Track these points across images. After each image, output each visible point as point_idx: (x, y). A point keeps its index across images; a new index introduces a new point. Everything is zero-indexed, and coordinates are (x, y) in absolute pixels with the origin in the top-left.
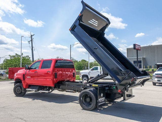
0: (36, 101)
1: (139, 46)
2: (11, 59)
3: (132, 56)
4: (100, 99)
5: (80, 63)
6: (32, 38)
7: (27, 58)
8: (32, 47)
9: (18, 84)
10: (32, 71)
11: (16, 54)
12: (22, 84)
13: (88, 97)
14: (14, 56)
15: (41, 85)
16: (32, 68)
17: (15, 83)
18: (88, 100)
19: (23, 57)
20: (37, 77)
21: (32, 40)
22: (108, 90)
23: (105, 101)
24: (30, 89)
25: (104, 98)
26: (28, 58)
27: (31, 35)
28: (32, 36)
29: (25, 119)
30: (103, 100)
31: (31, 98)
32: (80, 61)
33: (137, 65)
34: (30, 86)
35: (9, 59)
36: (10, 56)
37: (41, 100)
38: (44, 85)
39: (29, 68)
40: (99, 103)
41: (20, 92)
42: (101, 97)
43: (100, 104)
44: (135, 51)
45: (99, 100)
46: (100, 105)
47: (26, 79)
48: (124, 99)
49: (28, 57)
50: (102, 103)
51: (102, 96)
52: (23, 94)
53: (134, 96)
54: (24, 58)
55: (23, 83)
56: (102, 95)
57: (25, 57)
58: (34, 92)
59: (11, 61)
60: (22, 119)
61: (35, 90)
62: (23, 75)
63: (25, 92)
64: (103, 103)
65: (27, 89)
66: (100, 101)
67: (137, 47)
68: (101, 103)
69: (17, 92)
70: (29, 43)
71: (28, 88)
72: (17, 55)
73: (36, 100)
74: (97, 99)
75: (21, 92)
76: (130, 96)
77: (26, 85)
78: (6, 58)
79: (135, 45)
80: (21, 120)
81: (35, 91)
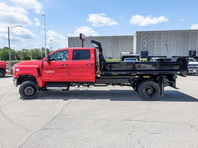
12: (37, 82)
47: (44, 74)
62: (37, 68)
79: (81, 35)
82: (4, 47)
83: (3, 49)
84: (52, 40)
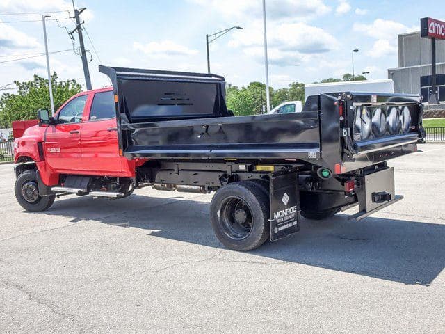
0: (83, 223)
1: (439, 25)
2: (21, 94)
3: (417, 59)
4: (278, 213)
5: (245, 93)
6: (78, 21)
7: (70, 88)
8: (84, 52)
9: (27, 173)
10: (63, 130)
11: (36, 76)
12: (39, 172)
13: (241, 207)
14: (30, 84)
15: (97, 174)
16: (62, 121)
17: (19, 170)
18: (240, 216)
19: (58, 84)
20: (79, 150)
21: (79, 28)
22: (307, 180)
23: (296, 218)
24: (64, 186)
25: (294, 209)
26: (75, 87)
27: (76, 11)
28: (77, 13)
29: (29, 287)
30: (290, 217)
31: (70, 216)
32: (246, 87)
33: (430, 88)
34: (62, 179)
35: (16, 92)
36: (18, 84)
37: (98, 220)
38: (106, 175)
39: (51, 119)
40: (275, 224)
41: (36, 198)
42: (284, 208)
43: (280, 229)
44: (428, 41)
45: (277, 216)
46: (279, 232)
47: (48, 156)
48: (363, 211)
49: (74, 85)
50: (285, 227)
51: (286, 204)
52: (44, 203)
53: (401, 197)
54: (60, 86)
55: (39, 169)
56: (286, 199)
57: (63, 84)
58: (75, 196)
59: (22, 101)
60: (20, 288)
61: (76, 190)
62: (38, 143)
63: (52, 197)
64: (290, 225)
65: (53, 189)
66: (278, 221)
67: (432, 29)
68: (283, 225)
69: (26, 198)
70: (73, 38)
71: (59, 185)
72: (40, 79)
73: (82, 221)
74: (267, 214)
75: (40, 198)
76: (383, 198)
77: (51, 175)
78: (6, 92)
79: (425, 22)
80: (16, 290)
81: (77, 194)
82: (251, 83)
83: (248, 87)
84: (356, 51)
